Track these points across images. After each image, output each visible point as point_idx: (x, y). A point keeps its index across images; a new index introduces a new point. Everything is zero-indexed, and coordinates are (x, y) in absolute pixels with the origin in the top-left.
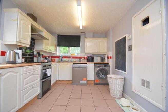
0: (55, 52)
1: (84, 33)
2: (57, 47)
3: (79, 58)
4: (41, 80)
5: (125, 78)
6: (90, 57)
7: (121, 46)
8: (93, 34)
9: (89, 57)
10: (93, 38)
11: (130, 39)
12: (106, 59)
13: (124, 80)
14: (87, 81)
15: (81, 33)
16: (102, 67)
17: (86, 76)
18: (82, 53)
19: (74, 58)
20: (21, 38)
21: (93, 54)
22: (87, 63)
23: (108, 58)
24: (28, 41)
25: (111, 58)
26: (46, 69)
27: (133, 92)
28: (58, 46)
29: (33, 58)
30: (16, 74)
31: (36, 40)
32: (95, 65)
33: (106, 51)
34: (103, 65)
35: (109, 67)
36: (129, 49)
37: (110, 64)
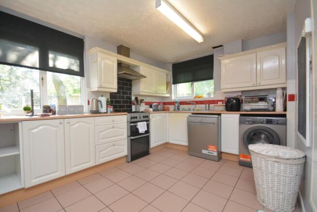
0: (168, 95)
1: (221, 46)
2: (173, 86)
3: (205, 104)
4: (128, 136)
6: (234, 98)
8: (243, 41)
10: (244, 52)
14: (219, 152)
15: (214, 48)
16: (260, 125)
18: (216, 92)
19: (200, 104)
20: (103, 81)
24: (113, 84)
26: (136, 122)
28: (173, 84)
29: (131, 107)
30: (88, 125)
31: (134, 80)
35: (283, 122)
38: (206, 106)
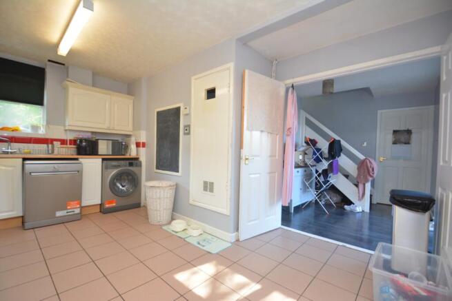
1: (63, 64)
5: (177, 185)
6: (86, 140)
7: (170, 123)
9: (81, 141)
10: (94, 88)
11: (187, 115)
12: (133, 147)
13: (176, 189)
14: (82, 208)
15: (49, 61)
16: (124, 167)
17: (77, 196)
18: (51, 126)
19: (34, 143)
21: (93, 133)
22: (77, 159)
23: (138, 145)
25: (144, 145)
27: (191, 205)
32: (105, 162)
33: (130, 127)
34: (125, 161)
35: (140, 165)
36: (186, 132)
37: (143, 159)
38: (48, 147)
